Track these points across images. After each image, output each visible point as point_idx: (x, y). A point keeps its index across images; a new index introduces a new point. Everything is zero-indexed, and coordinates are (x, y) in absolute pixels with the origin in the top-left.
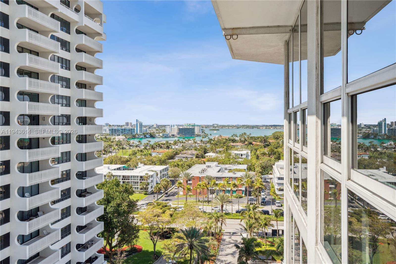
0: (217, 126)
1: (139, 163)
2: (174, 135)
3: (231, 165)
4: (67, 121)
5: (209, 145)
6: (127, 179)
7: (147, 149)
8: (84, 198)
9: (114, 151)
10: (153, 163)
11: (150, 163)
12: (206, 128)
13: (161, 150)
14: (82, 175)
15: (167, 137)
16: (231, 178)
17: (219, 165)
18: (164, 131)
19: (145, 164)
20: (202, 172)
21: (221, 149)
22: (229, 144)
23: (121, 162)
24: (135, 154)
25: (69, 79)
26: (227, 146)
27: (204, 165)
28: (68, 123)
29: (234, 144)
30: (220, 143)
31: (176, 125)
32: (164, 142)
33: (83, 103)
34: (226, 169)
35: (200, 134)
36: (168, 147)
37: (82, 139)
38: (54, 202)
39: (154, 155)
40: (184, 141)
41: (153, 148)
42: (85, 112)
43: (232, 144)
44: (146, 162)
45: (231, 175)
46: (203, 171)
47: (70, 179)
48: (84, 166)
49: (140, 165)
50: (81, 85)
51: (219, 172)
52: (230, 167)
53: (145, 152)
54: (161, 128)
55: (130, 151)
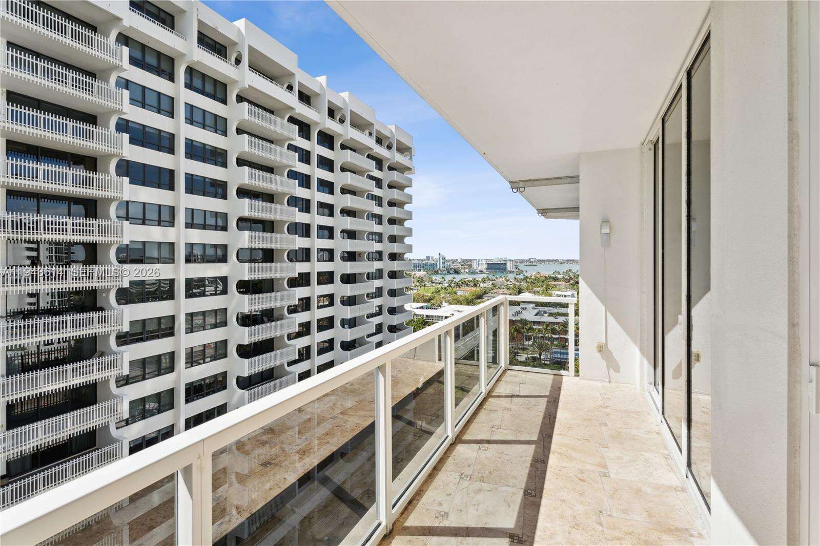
0: (535, 261)
1: (444, 302)
2: (481, 271)
3: (551, 308)
4: (380, 257)
5: (524, 284)
6: (430, 319)
7: (451, 287)
8: (395, 334)
9: (416, 288)
10: (459, 302)
11: (456, 302)
12: (521, 263)
13: (468, 288)
14: (392, 311)
15: (473, 273)
16: (552, 323)
17: (536, 308)
18: (471, 266)
19: (450, 304)
20: (515, 315)
21: (539, 289)
22: (550, 283)
23: (424, 300)
24: (438, 291)
25: (382, 215)
26: (547, 286)
27: (518, 307)
28: (380, 259)
29: (556, 283)
30: (538, 281)
31: (484, 260)
32: (471, 279)
33: (393, 239)
34: (545, 312)
35: (514, 270)
36: (475, 285)
37: (393, 275)
38: (369, 336)
39: (459, 293)
40: (494, 278)
41: (458, 285)
42: (395, 248)
43: (553, 283)
44: (451, 302)
45: (552, 319)
46: (518, 313)
47: (382, 314)
48: (395, 302)
49: (444, 304)
50: (392, 221)
51: (536, 315)
52: (550, 310)
53: (450, 290)
54: (467, 263)
55: (433, 289)
